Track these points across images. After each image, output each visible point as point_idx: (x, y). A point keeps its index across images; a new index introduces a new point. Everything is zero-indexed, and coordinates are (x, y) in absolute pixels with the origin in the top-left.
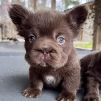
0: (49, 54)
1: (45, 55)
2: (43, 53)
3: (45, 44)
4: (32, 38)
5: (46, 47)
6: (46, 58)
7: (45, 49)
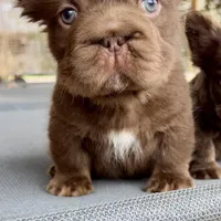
0: (125, 47)
1: (115, 50)
2: (109, 46)
3: (111, 20)
4: (68, 16)
5: (114, 26)
6: (120, 58)
7: (113, 33)
